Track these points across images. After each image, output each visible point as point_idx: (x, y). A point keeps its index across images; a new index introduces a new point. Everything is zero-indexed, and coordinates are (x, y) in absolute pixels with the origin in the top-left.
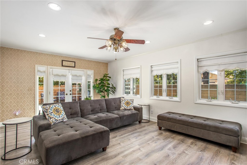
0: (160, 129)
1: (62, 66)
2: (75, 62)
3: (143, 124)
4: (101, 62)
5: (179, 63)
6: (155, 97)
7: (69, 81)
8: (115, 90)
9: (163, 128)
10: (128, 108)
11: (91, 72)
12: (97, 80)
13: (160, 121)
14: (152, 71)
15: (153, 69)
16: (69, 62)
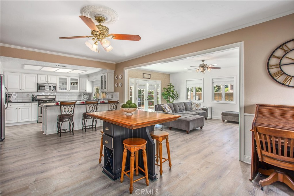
0: (224, 121)
1: (143, 78)
2: (150, 75)
3: (208, 121)
4: (165, 74)
5: (235, 78)
6: (215, 102)
7: (147, 90)
8: (178, 97)
9: (226, 121)
10: (198, 109)
11: (159, 82)
12: (164, 88)
13: (224, 116)
14: (213, 83)
15: (214, 81)
16: (147, 75)
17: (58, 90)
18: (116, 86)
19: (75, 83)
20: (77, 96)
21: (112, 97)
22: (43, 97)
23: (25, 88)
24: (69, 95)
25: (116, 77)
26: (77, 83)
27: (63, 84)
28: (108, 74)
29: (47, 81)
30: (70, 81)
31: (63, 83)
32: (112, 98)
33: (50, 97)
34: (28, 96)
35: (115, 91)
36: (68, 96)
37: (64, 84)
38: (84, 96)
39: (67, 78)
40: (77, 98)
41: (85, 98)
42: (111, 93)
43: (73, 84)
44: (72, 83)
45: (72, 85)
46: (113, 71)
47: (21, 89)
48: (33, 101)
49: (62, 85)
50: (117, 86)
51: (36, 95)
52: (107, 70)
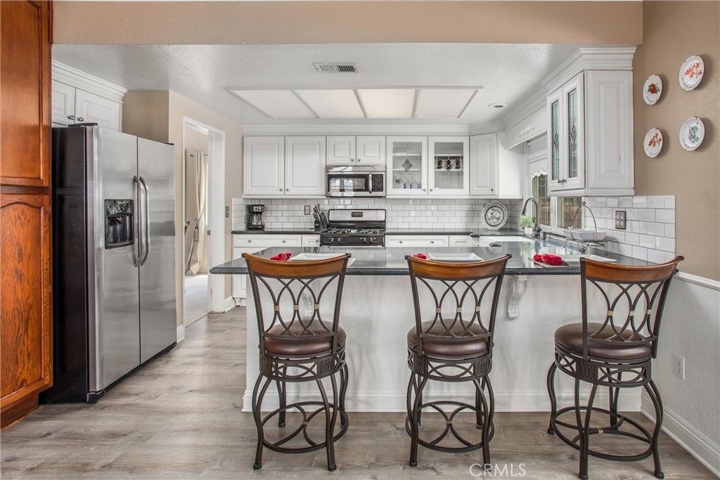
17: (391, 190)
18: (652, 151)
19: (453, 162)
20: (464, 214)
21: (622, 227)
22: (348, 217)
23: (293, 186)
24: (433, 208)
25: (653, 89)
26: (459, 161)
27: (408, 164)
28: (590, 75)
29: (353, 157)
30: (432, 155)
31: (407, 162)
32: (618, 235)
33: (367, 216)
34: (307, 212)
35: (642, 185)
36: (429, 213)
37: (411, 166)
38: (489, 215)
39: (423, 140)
40: (464, 219)
41: (491, 222)
42: (614, 202)
43: (443, 165)
44: (440, 163)
45: (444, 169)
46: (624, 56)
47: (283, 188)
48: (316, 227)
49: (404, 169)
50: (658, 147)
51: (327, 208)
52: (583, 50)
